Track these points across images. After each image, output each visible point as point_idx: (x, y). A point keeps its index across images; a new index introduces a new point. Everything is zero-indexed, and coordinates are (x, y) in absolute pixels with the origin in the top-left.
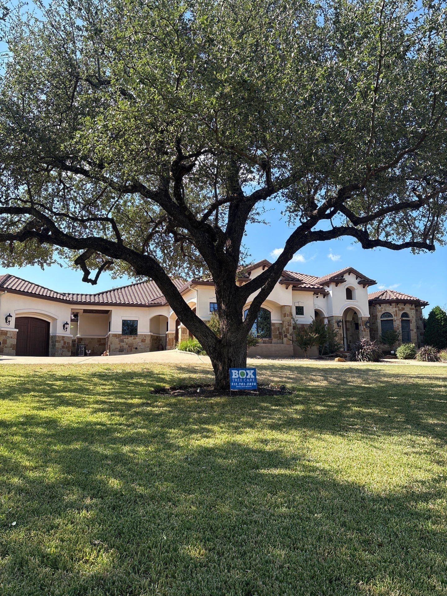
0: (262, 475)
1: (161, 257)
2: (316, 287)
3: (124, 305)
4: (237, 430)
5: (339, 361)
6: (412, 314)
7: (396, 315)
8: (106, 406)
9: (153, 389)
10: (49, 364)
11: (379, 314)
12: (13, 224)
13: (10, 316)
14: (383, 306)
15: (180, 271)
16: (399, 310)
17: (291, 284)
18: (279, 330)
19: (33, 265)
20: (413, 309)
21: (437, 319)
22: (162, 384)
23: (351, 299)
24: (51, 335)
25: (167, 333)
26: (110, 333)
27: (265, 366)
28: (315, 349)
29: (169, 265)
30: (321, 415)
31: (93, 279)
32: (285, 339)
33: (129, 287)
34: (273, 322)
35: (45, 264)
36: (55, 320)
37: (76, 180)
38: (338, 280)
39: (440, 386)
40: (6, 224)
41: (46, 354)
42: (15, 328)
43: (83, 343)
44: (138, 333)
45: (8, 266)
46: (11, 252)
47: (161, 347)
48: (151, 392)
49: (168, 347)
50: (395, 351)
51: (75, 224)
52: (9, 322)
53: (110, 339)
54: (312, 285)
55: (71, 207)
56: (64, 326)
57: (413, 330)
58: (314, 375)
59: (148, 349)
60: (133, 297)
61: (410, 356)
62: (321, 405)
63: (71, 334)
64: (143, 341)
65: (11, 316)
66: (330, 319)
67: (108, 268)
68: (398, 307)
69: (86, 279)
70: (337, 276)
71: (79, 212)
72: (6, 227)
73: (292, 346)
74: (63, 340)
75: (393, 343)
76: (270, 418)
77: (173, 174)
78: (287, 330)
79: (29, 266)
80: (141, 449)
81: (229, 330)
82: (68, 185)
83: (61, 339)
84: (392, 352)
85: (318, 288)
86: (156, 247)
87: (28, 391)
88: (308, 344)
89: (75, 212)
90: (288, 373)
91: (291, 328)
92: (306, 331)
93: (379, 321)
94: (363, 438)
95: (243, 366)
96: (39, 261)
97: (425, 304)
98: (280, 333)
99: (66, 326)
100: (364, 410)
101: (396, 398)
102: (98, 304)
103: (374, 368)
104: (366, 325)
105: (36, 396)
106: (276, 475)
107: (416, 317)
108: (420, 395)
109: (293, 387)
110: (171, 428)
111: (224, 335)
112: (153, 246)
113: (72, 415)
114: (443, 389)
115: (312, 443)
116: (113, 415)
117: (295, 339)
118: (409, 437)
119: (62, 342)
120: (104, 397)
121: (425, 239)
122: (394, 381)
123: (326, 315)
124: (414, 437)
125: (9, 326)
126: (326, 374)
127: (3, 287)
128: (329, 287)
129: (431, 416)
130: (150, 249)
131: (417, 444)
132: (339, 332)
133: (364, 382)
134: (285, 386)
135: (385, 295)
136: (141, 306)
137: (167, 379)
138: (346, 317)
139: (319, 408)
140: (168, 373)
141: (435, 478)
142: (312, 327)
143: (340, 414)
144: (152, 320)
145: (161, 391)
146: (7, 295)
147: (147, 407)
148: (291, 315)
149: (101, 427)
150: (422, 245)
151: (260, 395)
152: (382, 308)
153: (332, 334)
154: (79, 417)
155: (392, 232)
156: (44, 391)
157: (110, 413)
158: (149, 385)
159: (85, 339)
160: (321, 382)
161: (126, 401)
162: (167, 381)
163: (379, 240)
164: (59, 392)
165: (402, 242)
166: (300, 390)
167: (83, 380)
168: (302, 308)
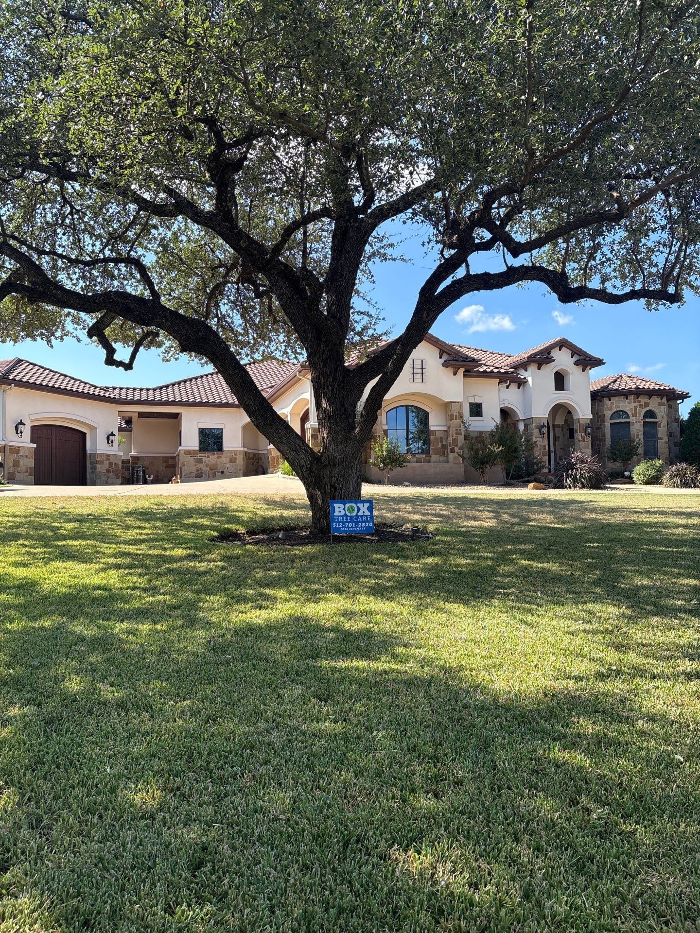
0: (318, 669)
1: (240, 325)
2: (502, 371)
3: (201, 404)
4: (314, 596)
5: (535, 488)
6: (661, 412)
7: (635, 415)
8: (128, 560)
9: (215, 534)
10: (70, 497)
11: (608, 414)
13: (21, 423)
14: (614, 400)
16: (641, 406)
17: (462, 366)
18: (441, 442)
19: (35, 339)
20: (663, 404)
22: (234, 527)
23: (563, 389)
24: (89, 452)
25: (269, 447)
26: (180, 448)
28: (498, 470)
29: (253, 338)
30: (461, 572)
31: (127, 361)
32: (451, 456)
33: (210, 376)
34: (432, 428)
35: (53, 338)
36: (93, 429)
38: (542, 358)
39: (677, 526)
42: (32, 442)
43: (140, 463)
44: (224, 449)
47: (260, 470)
48: (213, 539)
49: (270, 470)
50: (631, 472)
52: (21, 432)
53: (181, 458)
54: (497, 368)
55: (86, 244)
56: (108, 438)
57: (661, 439)
58: (480, 511)
60: (215, 392)
61: (654, 480)
62: (467, 558)
63: (119, 451)
64: (233, 460)
65: (24, 424)
66: (527, 422)
67: (152, 343)
68: (639, 402)
69: (110, 361)
70: (541, 352)
73: (462, 465)
74: (108, 460)
75: (627, 460)
76: (376, 578)
77: (211, 177)
78: (455, 441)
79: (29, 339)
80: (145, 627)
81: (333, 440)
83: (104, 458)
84: (627, 473)
85: (506, 372)
86: (231, 309)
87: (17, 537)
88: (487, 462)
90: (439, 508)
91: (461, 438)
92: (483, 443)
93: (607, 424)
94: (512, 608)
96: (42, 334)
97: (684, 396)
98: (444, 447)
99: (112, 438)
100: (536, 565)
101: (596, 545)
102: (160, 403)
103: (582, 499)
104: (585, 431)
105: (26, 546)
106: (340, 670)
107: (669, 417)
108: (638, 540)
109: (437, 530)
110: (210, 594)
111: (325, 448)
112: (227, 307)
113: (66, 575)
114: (680, 531)
115: (425, 616)
116: (130, 574)
117: (466, 455)
118: (590, 606)
119: (106, 463)
120: (130, 547)
121: (665, 285)
122: (605, 518)
123: (521, 417)
124: (598, 607)
125: (22, 439)
126: (501, 508)
127: (8, 379)
128: (526, 370)
129: (641, 573)
130: (221, 312)
131: (598, 617)
132: (540, 442)
133: (555, 521)
134: (425, 528)
135: (618, 382)
136: (227, 405)
137: (246, 519)
138: (554, 420)
139: (463, 561)
140: (250, 509)
141: (602, 673)
142: (493, 436)
143: (493, 571)
144: (245, 428)
145: (228, 536)
146: (14, 390)
147: (191, 561)
148: (461, 416)
149: (102, 592)
150: (662, 296)
151: (378, 541)
152: (612, 404)
153: (526, 445)
154: (75, 577)
155: (613, 274)
156: (42, 538)
157: (127, 571)
158: (212, 528)
159: (144, 458)
160: (487, 522)
161: (163, 553)
162: (243, 521)
163: (585, 287)
164: (65, 540)
165: (628, 289)
166: (445, 534)
167: (112, 520)
168: (479, 406)
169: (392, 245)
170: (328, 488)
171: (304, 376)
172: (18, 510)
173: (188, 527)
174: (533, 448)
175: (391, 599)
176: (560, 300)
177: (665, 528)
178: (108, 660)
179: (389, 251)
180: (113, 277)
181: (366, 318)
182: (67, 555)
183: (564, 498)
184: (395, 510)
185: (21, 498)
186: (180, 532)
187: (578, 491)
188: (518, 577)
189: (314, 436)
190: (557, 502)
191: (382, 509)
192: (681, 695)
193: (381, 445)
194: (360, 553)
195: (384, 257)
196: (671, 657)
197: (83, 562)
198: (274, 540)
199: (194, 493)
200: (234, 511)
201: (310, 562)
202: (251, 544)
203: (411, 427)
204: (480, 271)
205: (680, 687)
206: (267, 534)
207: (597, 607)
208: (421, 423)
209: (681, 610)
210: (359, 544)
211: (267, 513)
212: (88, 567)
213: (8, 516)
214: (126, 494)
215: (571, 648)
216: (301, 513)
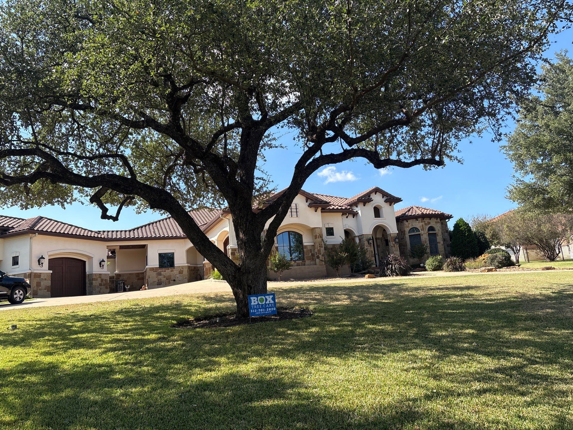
0: (253, 409)
1: (185, 189)
2: (343, 208)
3: (160, 238)
4: (244, 360)
5: (369, 277)
6: (438, 227)
7: (423, 229)
8: (121, 344)
9: (175, 322)
10: (77, 305)
11: (407, 230)
12: (26, 165)
13: (42, 258)
14: (410, 221)
15: (204, 202)
16: (426, 224)
17: (320, 206)
18: (311, 252)
19: (53, 205)
20: (438, 222)
21: (461, 231)
22: (186, 317)
23: (379, 217)
24: (87, 273)
25: (204, 262)
26: (147, 267)
27: (293, 289)
28: (346, 267)
29: (193, 196)
30: (334, 336)
31: (114, 215)
32: (317, 260)
33: (165, 220)
34: (305, 244)
35: (65, 203)
36: (90, 258)
37: (90, 118)
38: (365, 199)
39: (456, 296)
40: (19, 167)
41: (83, 293)
42: (49, 269)
43: (121, 278)
44: (175, 265)
45: (27, 208)
46: (28, 194)
47: (199, 277)
48: (174, 326)
49: (205, 277)
50: (424, 263)
51: (93, 162)
52: (42, 264)
53: (147, 273)
54: (340, 206)
55: (87, 145)
56: (100, 264)
57: (440, 243)
58: (339, 295)
59: (187, 280)
60: (168, 230)
61: (438, 268)
62: (335, 326)
63: (108, 271)
64: (181, 272)
65: (44, 258)
66: (360, 237)
67: (131, 203)
68: (424, 222)
69: (104, 216)
70: (365, 196)
71: (97, 150)
72: (19, 169)
73: (324, 266)
74: (100, 277)
75: (421, 257)
76: (282, 344)
77: (169, 106)
78: (319, 251)
79: (50, 205)
80: (137, 390)
81: (248, 257)
82: (82, 124)
83: (98, 276)
84: (422, 265)
85: (346, 209)
86: (179, 180)
87: (43, 334)
88: (339, 263)
89: (92, 150)
90: (314, 294)
91: (322, 249)
92: (336, 251)
93: (407, 236)
94: (368, 357)
95: (264, 291)
96: (58, 201)
97: (449, 217)
98: (313, 255)
99: (103, 263)
100: (378, 327)
101: (411, 312)
102: (134, 239)
103: (398, 282)
104: (395, 240)
105: (50, 340)
106: (268, 407)
107: (442, 230)
108: (435, 306)
109: (315, 309)
110: (177, 364)
111: (243, 263)
112: (176, 179)
113: (80, 358)
114: (458, 299)
115: (316, 367)
116: (123, 354)
117: (327, 260)
118: (414, 351)
119: (99, 280)
120: (121, 335)
121: (433, 156)
122: (414, 294)
123: (357, 234)
124: (419, 351)
125: (43, 268)
126: (352, 292)
127: (34, 230)
128: (357, 207)
129: (441, 328)
130: (173, 182)
131: (420, 359)
132: (369, 249)
133: (385, 298)
134: (307, 308)
135: (411, 211)
136: (176, 238)
137: (193, 311)
138: (376, 235)
139: (334, 329)
140: (196, 304)
141: (428, 395)
142: (342, 247)
143: (353, 334)
144: (189, 251)
145: (183, 323)
146: (38, 237)
147: (162, 342)
148: (321, 236)
149: (106, 368)
150: (432, 162)
151: (280, 319)
152: (409, 224)
153: (362, 252)
154: (86, 359)
155: (403, 151)
156: (60, 334)
157: (120, 352)
158: (173, 318)
159: (123, 275)
160: (344, 301)
161: (143, 338)
162: (192, 312)
163: (389, 159)
164: (76, 334)
165: (413, 159)
166: (321, 311)
167: (106, 318)
168: (332, 229)
169: (274, 139)
170: (246, 288)
171: (225, 217)
172: (42, 315)
173: (157, 319)
174: (365, 253)
175: (293, 358)
176: (375, 167)
177: (450, 298)
178: (115, 415)
179: (273, 142)
180: (104, 165)
181: (262, 181)
182: (79, 344)
183: (388, 283)
184: (288, 298)
185: (44, 307)
186: (152, 323)
187: (395, 278)
188: (368, 336)
189: (233, 254)
190: (383, 286)
191: (279, 298)
192: (477, 405)
193: (275, 257)
194: (269, 328)
195: (270, 147)
196: (467, 381)
197: (90, 348)
198: (214, 324)
199: (158, 296)
200: (185, 306)
201: (239, 337)
202: (199, 327)
203: (292, 244)
204: (328, 153)
205: (475, 400)
206: (208, 320)
207: (417, 352)
208: (297, 241)
209: (467, 350)
210: (268, 322)
211: (206, 306)
212: (94, 351)
213: (36, 321)
214: (114, 299)
215: (407, 380)
216: (228, 304)
